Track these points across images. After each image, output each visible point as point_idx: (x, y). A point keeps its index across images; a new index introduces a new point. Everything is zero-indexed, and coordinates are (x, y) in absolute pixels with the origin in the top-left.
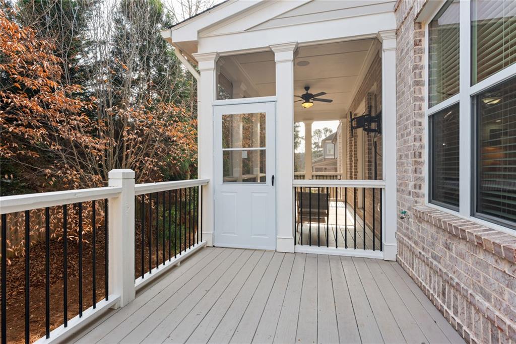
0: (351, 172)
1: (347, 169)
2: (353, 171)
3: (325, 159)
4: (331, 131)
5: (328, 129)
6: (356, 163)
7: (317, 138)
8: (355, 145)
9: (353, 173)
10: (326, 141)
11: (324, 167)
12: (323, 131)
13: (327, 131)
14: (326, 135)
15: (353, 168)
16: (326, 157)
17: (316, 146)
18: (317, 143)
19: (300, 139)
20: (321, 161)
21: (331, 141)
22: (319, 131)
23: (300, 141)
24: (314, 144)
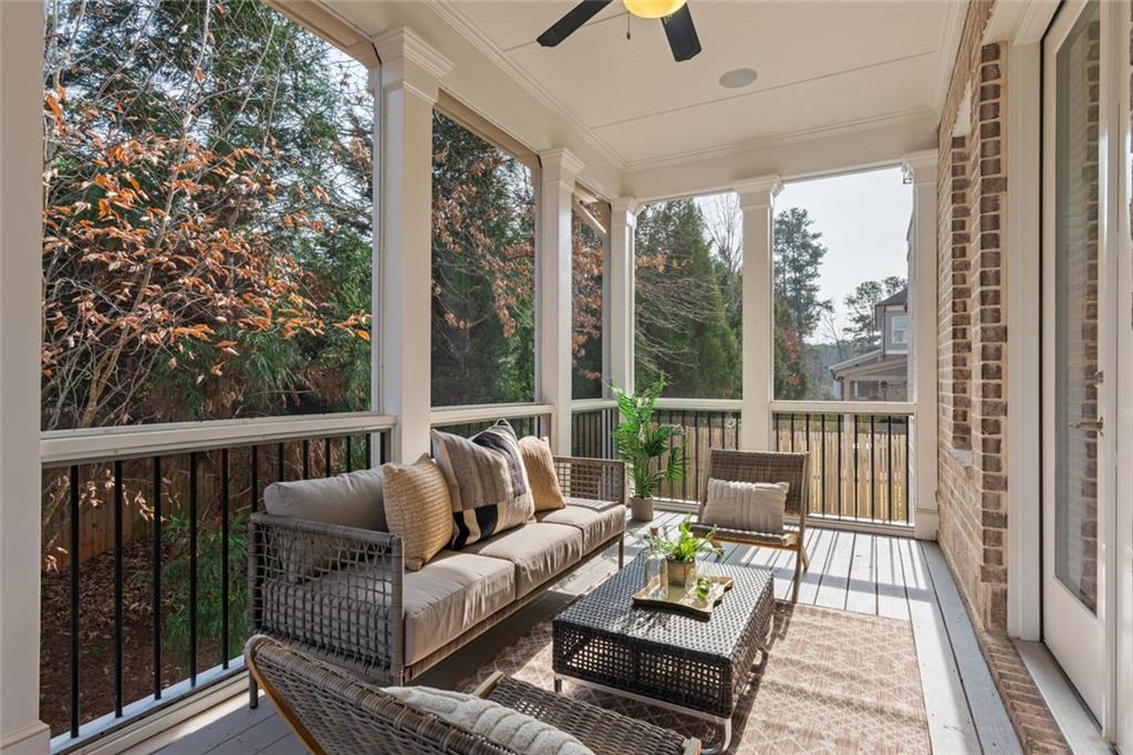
0: (962, 404)
1: (939, 387)
2: (976, 398)
3: (884, 356)
6: (993, 354)
7: (867, 304)
8: (991, 241)
9: (976, 416)
10: (888, 309)
11: (880, 379)
12: (881, 287)
15: (976, 381)
16: (888, 352)
17: (865, 326)
18: (868, 317)
20: (874, 360)
22: (874, 287)
23: (819, 313)
24: (857, 322)
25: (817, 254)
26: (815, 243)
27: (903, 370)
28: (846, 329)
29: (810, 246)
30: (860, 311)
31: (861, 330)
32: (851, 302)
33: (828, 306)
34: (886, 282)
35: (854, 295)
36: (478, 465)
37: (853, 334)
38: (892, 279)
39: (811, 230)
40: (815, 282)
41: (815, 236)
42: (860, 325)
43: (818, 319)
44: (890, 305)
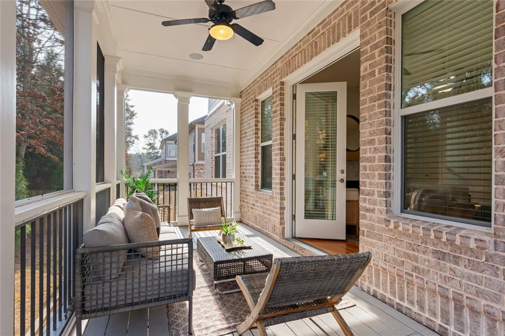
3: (166, 161)
4: (167, 133)
5: (165, 130)
7: (152, 138)
10: (167, 142)
11: (167, 169)
12: (159, 132)
13: (163, 132)
14: (162, 137)
16: (167, 159)
17: (151, 147)
18: (152, 144)
19: (133, 138)
21: (173, 142)
22: (155, 131)
23: (133, 141)
24: (148, 145)
25: (132, 115)
26: (132, 109)
27: (175, 167)
28: (144, 148)
29: (130, 110)
30: (149, 141)
31: (150, 149)
32: (146, 137)
33: (136, 137)
34: (160, 130)
35: (147, 134)
36: (152, 211)
37: (146, 151)
38: (161, 129)
39: (130, 103)
40: (131, 127)
41: (132, 106)
42: (149, 147)
43: (133, 143)
44: (168, 140)
